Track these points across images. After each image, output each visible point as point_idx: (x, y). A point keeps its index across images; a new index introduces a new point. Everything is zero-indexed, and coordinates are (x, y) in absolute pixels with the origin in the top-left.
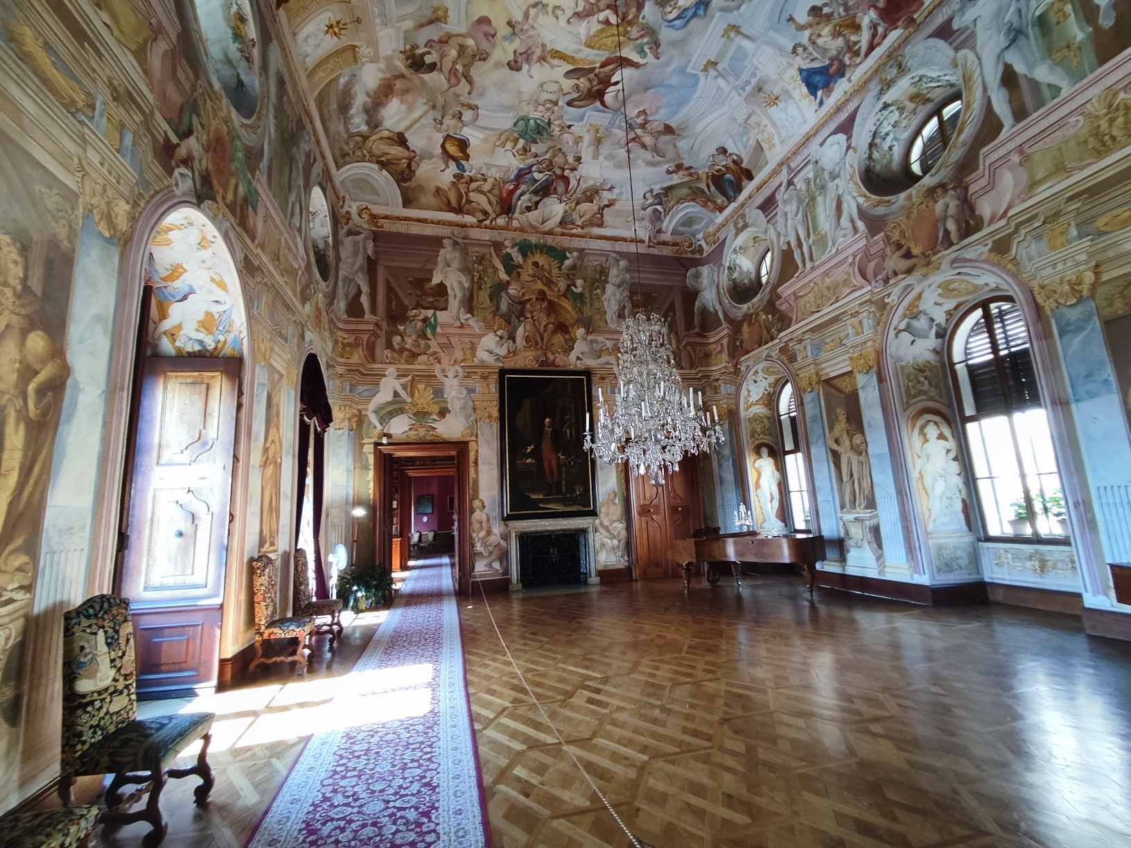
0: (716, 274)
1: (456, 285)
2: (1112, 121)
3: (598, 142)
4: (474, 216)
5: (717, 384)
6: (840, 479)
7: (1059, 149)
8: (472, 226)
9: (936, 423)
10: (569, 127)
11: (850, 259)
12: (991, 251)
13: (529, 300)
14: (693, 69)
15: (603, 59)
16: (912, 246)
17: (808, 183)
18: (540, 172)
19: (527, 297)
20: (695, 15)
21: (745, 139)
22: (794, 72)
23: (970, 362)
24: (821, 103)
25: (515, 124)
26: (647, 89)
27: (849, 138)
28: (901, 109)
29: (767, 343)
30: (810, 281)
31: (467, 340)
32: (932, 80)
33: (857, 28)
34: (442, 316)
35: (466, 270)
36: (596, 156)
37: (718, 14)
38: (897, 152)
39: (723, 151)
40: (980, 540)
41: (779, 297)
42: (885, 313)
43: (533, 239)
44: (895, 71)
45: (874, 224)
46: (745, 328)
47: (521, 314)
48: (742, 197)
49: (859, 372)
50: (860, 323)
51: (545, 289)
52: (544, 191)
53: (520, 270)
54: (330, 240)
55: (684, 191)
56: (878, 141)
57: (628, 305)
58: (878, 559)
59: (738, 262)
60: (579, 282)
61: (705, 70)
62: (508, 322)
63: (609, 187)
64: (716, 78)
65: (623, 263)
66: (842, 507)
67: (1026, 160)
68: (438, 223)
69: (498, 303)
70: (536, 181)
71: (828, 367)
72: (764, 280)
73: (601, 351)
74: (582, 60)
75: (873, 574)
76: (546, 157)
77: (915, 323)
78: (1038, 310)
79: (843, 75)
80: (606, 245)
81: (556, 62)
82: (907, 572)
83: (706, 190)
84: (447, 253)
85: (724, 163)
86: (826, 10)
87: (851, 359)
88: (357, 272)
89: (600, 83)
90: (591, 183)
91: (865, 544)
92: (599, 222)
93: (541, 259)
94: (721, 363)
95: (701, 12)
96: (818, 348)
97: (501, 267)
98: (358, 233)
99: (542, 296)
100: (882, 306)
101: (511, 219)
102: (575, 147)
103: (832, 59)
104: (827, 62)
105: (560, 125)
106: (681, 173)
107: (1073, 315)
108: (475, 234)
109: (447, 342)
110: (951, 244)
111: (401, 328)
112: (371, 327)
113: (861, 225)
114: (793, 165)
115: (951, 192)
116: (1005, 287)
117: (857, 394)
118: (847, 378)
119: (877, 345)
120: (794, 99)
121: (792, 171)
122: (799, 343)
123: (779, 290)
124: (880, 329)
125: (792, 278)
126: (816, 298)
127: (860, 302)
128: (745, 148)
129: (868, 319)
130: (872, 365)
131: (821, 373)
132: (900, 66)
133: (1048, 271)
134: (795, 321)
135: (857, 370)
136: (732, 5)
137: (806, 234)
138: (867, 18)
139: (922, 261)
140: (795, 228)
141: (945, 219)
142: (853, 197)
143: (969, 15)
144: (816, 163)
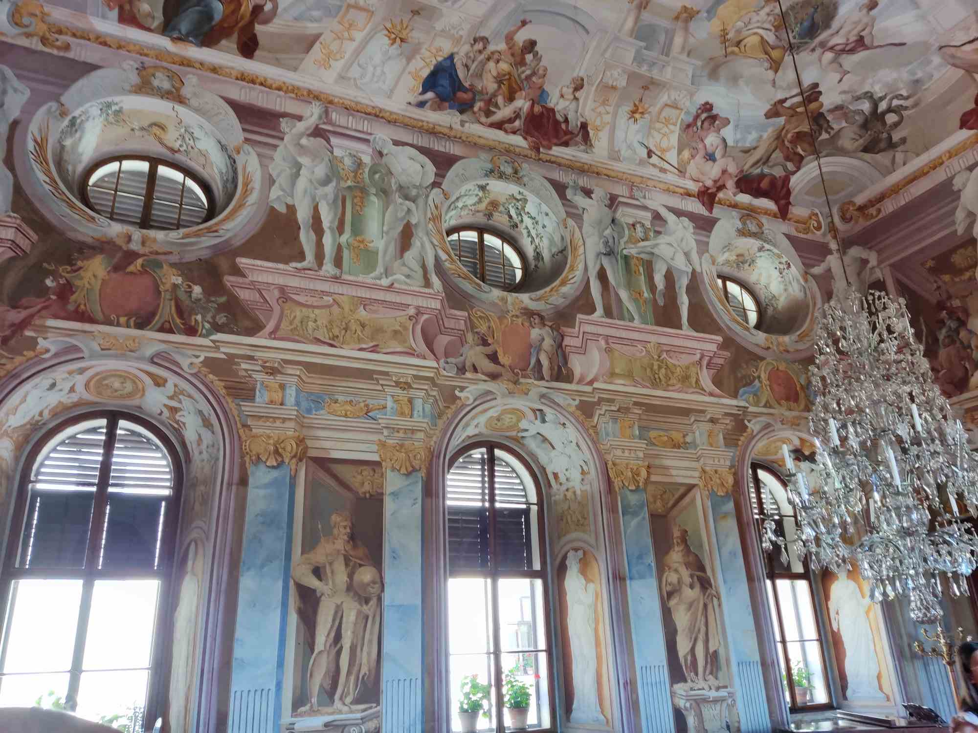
2: (660, 367)
7: (631, 361)
11: (412, 311)
12: (576, 407)
16: (501, 352)
17: (358, 165)
22: (446, 47)
24: (421, 105)
28: (480, 201)
29: (165, 331)
32: (520, 209)
33: (511, 99)
44: (509, 170)
45: (457, 297)
49: (393, 469)
67: (610, 351)
78: (610, 483)
79: (461, 112)
96: (315, 400)
100: (449, 397)
103: (472, 89)
104: (467, 84)
110: (542, 378)
113: (436, 281)
115: (547, 328)
117: (380, 501)
118: (367, 471)
119: (432, 443)
120: (408, 63)
121: (330, 122)
122: (267, 373)
123: (243, 262)
124: (441, 423)
125: (287, 263)
126: (331, 322)
127: (415, 373)
128: (296, 19)
129: (425, 402)
130: (417, 467)
131: (309, 443)
132: (516, 172)
133: (619, 453)
134: (271, 333)
135: (390, 465)
137: (336, 223)
138: (522, 103)
139: (507, 375)
140: (313, 199)
141: (539, 349)
142: (432, 243)
143: (580, 200)
144: (381, 154)
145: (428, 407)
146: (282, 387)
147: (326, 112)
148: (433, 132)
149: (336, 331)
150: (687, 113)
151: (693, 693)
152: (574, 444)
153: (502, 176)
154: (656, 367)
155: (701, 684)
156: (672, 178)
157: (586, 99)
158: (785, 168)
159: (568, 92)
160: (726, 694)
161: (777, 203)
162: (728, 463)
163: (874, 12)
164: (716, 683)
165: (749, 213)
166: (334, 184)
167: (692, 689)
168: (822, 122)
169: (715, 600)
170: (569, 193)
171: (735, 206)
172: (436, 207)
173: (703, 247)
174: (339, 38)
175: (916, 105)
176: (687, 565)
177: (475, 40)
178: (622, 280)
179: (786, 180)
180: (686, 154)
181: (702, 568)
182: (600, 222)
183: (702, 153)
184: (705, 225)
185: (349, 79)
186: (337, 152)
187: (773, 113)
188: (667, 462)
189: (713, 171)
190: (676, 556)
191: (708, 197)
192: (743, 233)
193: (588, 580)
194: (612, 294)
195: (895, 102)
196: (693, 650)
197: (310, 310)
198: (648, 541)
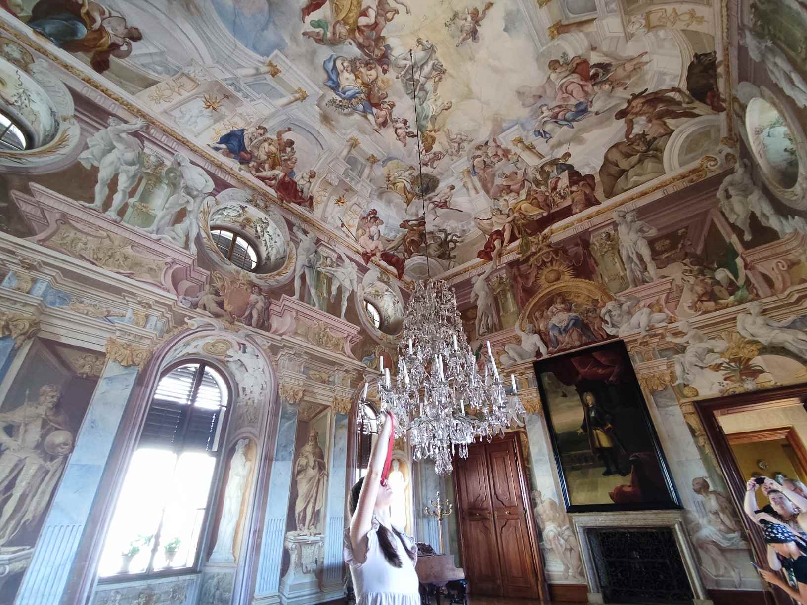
2: (324, 336)
7: (308, 328)
11: (169, 260)
12: (269, 347)
16: (226, 302)
17: (160, 163)
20: (329, 78)
22: (241, 125)
24: (217, 149)
27: (216, 191)
28: (240, 216)
33: (273, 167)
37: (321, 93)
41: (27, 191)
42: (180, 328)
45: (206, 261)
48: (55, 50)
50: (147, 317)
67: (297, 319)
71: (62, 327)
78: (278, 397)
79: (241, 163)
86: (288, 149)
100: (180, 321)
103: (251, 153)
104: (249, 150)
107: (290, 409)
110: (250, 325)
113: (194, 247)
115: (262, 296)
118: (90, 357)
119: (155, 349)
120: (214, 123)
121: (149, 134)
122: (23, 267)
123: (34, 186)
124: (167, 337)
125: (76, 199)
126: (99, 249)
127: (157, 299)
128: (143, 65)
129: (159, 320)
130: (137, 363)
131: (43, 327)
132: (266, 207)
133: (288, 380)
134: (40, 241)
135: (113, 357)
136: (324, 104)
137: (130, 189)
138: (279, 172)
139: (227, 317)
140: (117, 169)
141: (253, 307)
142: (198, 225)
143: (300, 235)
144: (179, 164)
145: (160, 325)
146: (34, 281)
147: (148, 127)
148: (220, 167)
149: (101, 255)
150: (365, 211)
151: (299, 538)
152: (261, 370)
153: (256, 205)
154: (322, 335)
155: (306, 532)
156: (351, 241)
157: (316, 184)
158: (404, 255)
159: (306, 177)
160: (319, 538)
161: (398, 271)
162: (350, 396)
163: (452, 191)
164: (315, 531)
165: (384, 271)
166: (137, 167)
167: (299, 535)
168: (423, 237)
169: (326, 477)
170: (295, 229)
171: (379, 266)
172: (208, 207)
173: (360, 280)
174: (171, 89)
175: (462, 242)
176: (314, 454)
177: (260, 127)
178: (313, 283)
179: (404, 261)
180: (360, 232)
181: (322, 457)
182: (308, 250)
183: (368, 234)
184: (363, 270)
185: (172, 116)
186: (146, 150)
187: (403, 226)
188: (316, 391)
189: (371, 246)
190: (308, 448)
191: (367, 257)
192: (380, 280)
193: (247, 459)
194: (307, 289)
195: (454, 238)
196: (305, 509)
197: (84, 236)
198: (293, 436)
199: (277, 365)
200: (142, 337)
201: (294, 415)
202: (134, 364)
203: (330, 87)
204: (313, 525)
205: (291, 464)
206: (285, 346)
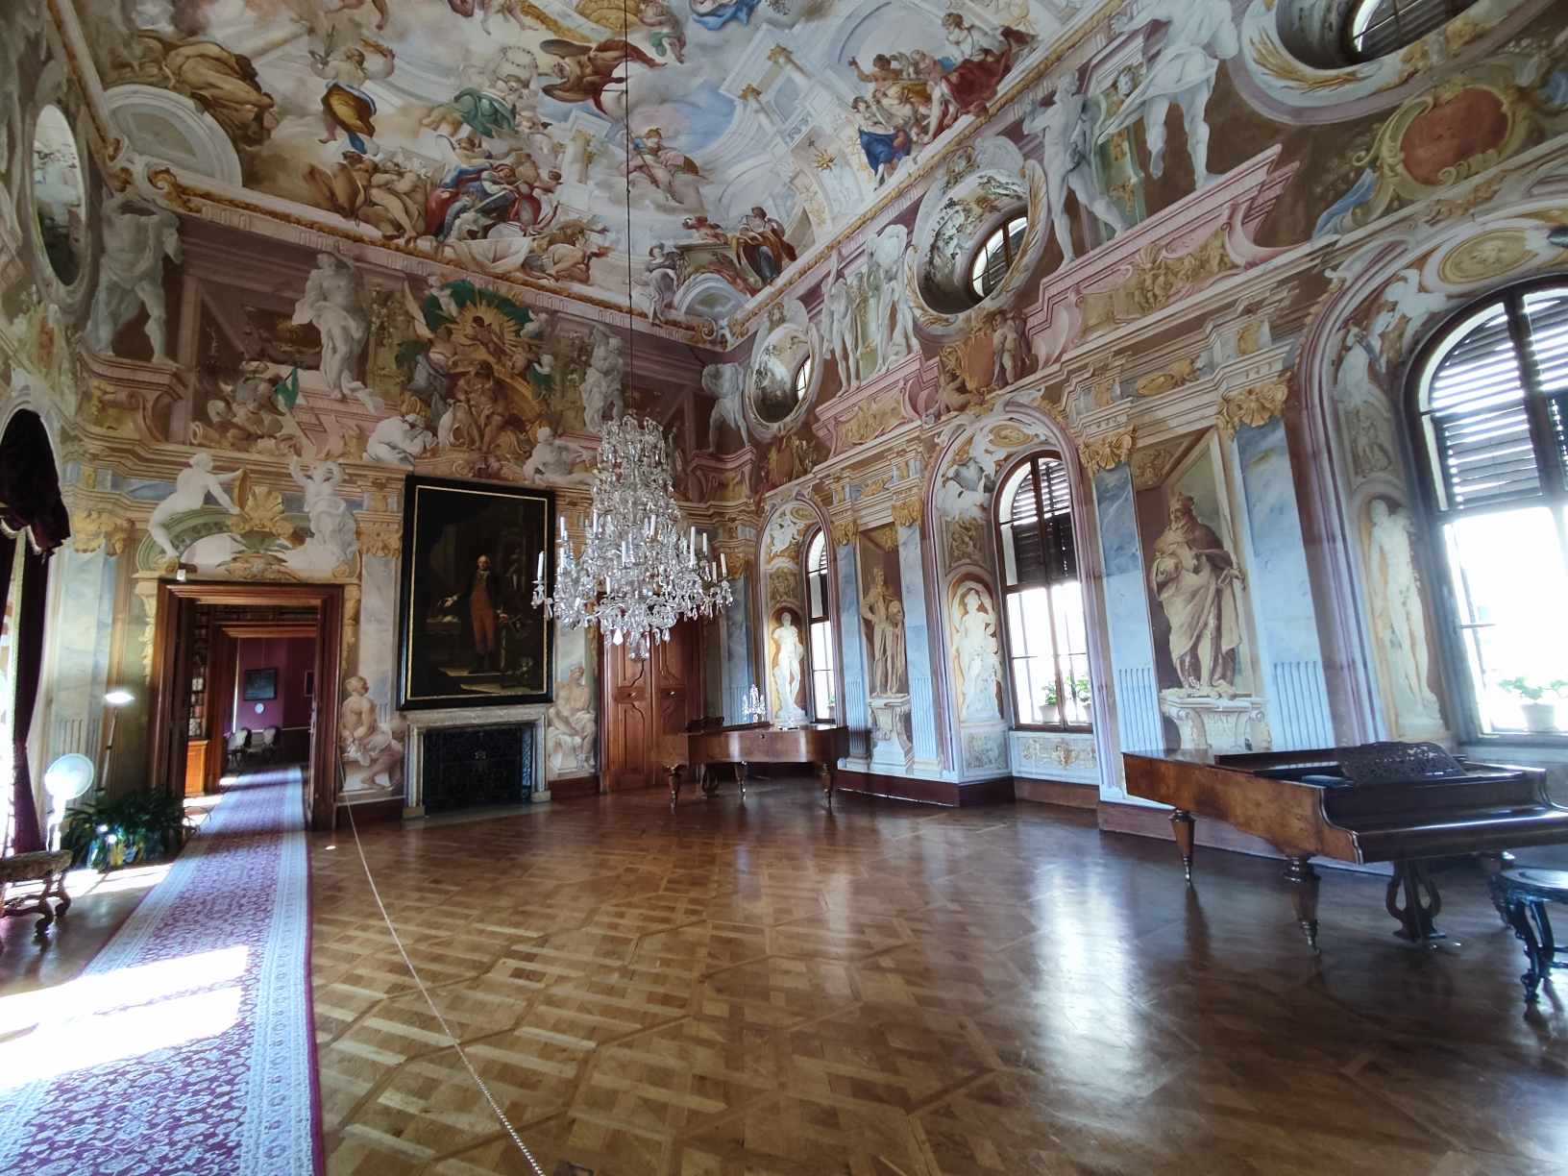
0: (741, 377)
1: (337, 332)
2: (1155, 277)
3: (588, 159)
4: (377, 227)
5: (733, 525)
6: (872, 656)
7: (1111, 297)
8: (373, 243)
9: (977, 592)
10: (545, 125)
11: (902, 383)
12: (1043, 397)
13: (464, 374)
14: (729, 91)
15: (603, 40)
16: (967, 379)
17: (861, 280)
18: (495, 183)
19: (460, 369)
20: (734, 17)
21: (789, 203)
23: (1016, 523)
24: (882, 181)
25: (457, 99)
26: (663, 101)
27: (910, 233)
28: (967, 211)
29: (797, 477)
30: (854, 405)
31: (352, 423)
32: (1000, 185)
33: (927, 99)
34: (306, 378)
35: (356, 309)
36: (584, 178)
37: (765, 26)
38: (960, 261)
39: (761, 213)
40: (1011, 729)
41: (817, 420)
42: (935, 455)
43: (478, 282)
44: (963, 163)
45: (931, 346)
46: (773, 455)
47: (449, 393)
48: (781, 281)
49: (902, 525)
50: (907, 465)
51: (491, 360)
52: (500, 212)
53: (452, 326)
54: (82, 213)
55: (706, 257)
56: (940, 244)
57: (618, 403)
58: (907, 754)
59: (770, 365)
60: (547, 359)
61: (744, 96)
62: (427, 403)
63: (599, 227)
64: (757, 112)
65: (614, 342)
66: (873, 690)
67: (1081, 301)
68: (311, 225)
69: (411, 371)
70: (487, 195)
71: (867, 515)
72: (801, 394)
73: (573, 464)
74: (569, 30)
75: (899, 772)
76: (508, 161)
77: (964, 471)
78: (1081, 470)
79: (908, 153)
80: (591, 312)
81: (528, 20)
82: (936, 769)
83: (736, 261)
84: (321, 276)
85: (761, 230)
86: (894, 65)
87: (894, 507)
88: (141, 279)
89: (596, 72)
90: (573, 216)
91: (894, 734)
92: (584, 276)
93: (489, 316)
94: (740, 497)
95: (743, 15)
96: (858, 490)
97: (419, 316)
98: (149, 213)
99: (485, 370)
100: (931, 447)
101: (442, 244)
102: (552, 158)
103: (898, 129)
104: (892, 131)
105: (529, 119)
106: (703, 231)
107: (1112, 480)
108: (378, 256)
109: (314, 421)
110: (1006, 384)
111: (228, 388)
112: (165, 379)
113: (915, 342)
114: (844, 252)
115: (1010, 322)
116: (1055, 442)
117: (898, 551)
118: (887, 531)
119: (923, 494)
120: (851, 167)
121: (843, 259)
122: (836, 481)
123: (817, 410)
126: (859, 426)
127: (908, 438)
129: (916, 460)
131: (859, 522)
132: (969, 160)
133: (1093, 429)
134: (834, 453)
136: (784, 19)
138: (939, 90)
139: (975, 399)
143: (1039, 122)
145: (918, 464)
146: (843, 488)
147: (840, 253)
149: (862, 431)
151: (1190, 700)
153: (959, 177)
154: (1148, 282)
160: (1248, 705)
164: (1232, 690)
169: (1237, 584)
170: (1023, 129)
174: (812, 200)
176: (1190, 544)
177: (855, 107)
178: (1098, 187)
181: (1217, 543)
182: (1066, 128)
185: (837, 215)
188: (1160, 414)
190: (1173, 536)
196: (1194, 649)
198: (1132, 525)
199: (1066, 417)
200: (910, 489)
201: (1122, 487)
202: (914, 520)
203: (749, 15)
204: (1223, 677)
205: (1138, 576)
206: (1070, 373)
